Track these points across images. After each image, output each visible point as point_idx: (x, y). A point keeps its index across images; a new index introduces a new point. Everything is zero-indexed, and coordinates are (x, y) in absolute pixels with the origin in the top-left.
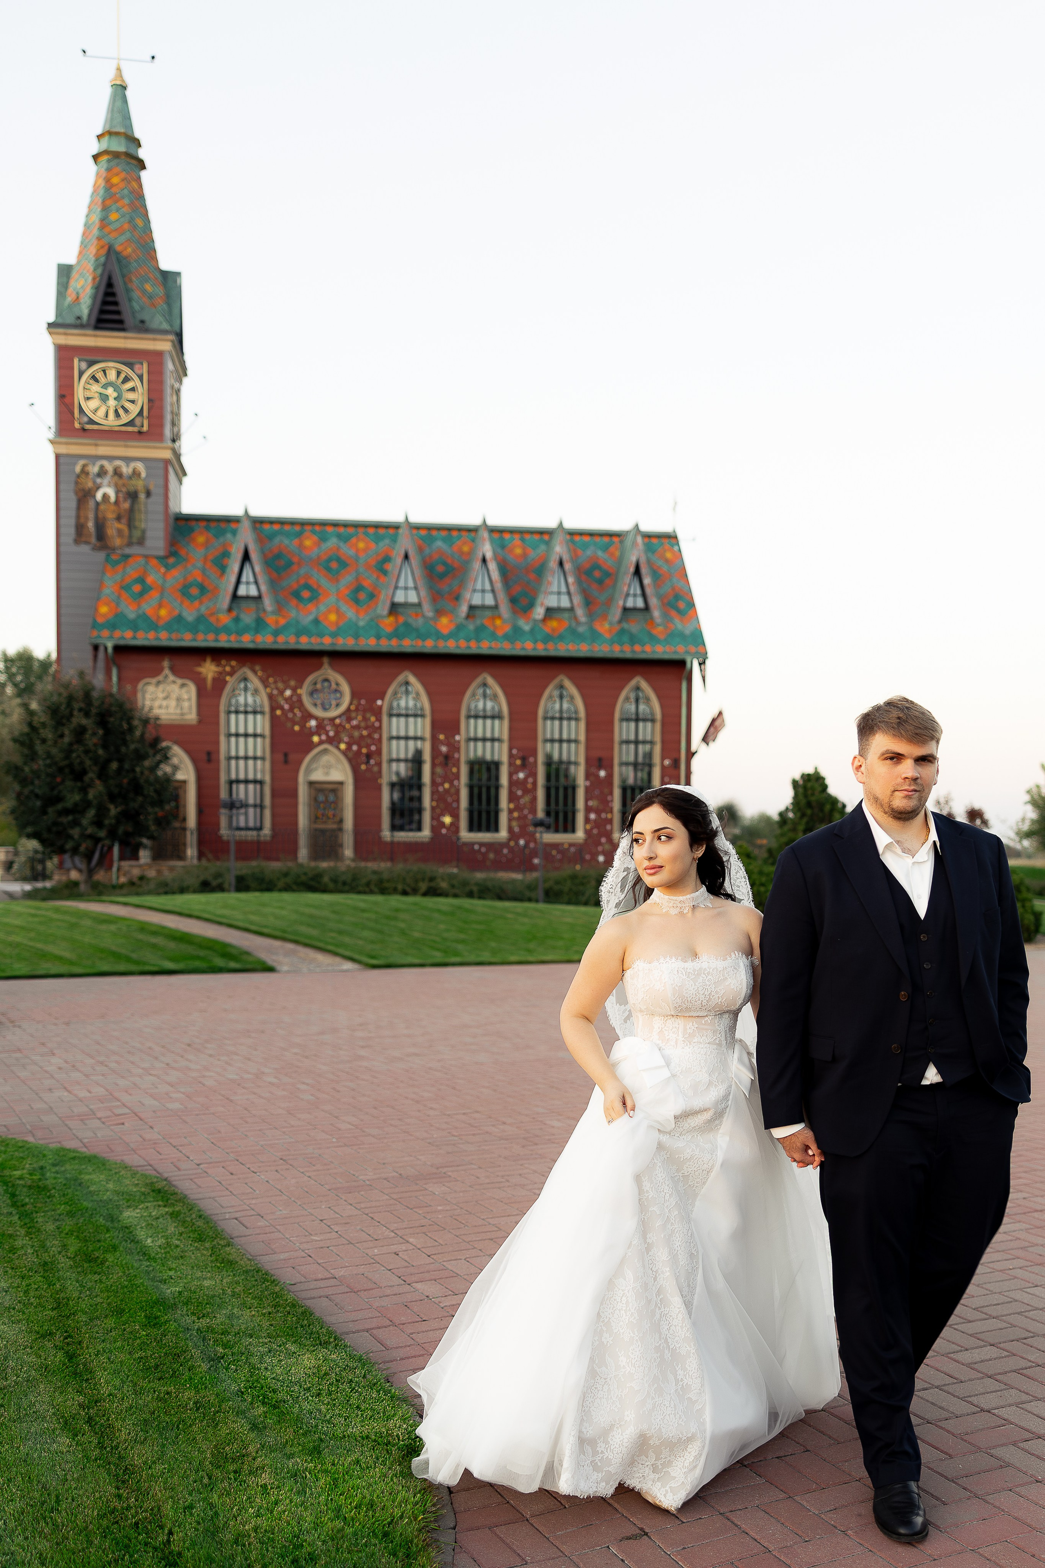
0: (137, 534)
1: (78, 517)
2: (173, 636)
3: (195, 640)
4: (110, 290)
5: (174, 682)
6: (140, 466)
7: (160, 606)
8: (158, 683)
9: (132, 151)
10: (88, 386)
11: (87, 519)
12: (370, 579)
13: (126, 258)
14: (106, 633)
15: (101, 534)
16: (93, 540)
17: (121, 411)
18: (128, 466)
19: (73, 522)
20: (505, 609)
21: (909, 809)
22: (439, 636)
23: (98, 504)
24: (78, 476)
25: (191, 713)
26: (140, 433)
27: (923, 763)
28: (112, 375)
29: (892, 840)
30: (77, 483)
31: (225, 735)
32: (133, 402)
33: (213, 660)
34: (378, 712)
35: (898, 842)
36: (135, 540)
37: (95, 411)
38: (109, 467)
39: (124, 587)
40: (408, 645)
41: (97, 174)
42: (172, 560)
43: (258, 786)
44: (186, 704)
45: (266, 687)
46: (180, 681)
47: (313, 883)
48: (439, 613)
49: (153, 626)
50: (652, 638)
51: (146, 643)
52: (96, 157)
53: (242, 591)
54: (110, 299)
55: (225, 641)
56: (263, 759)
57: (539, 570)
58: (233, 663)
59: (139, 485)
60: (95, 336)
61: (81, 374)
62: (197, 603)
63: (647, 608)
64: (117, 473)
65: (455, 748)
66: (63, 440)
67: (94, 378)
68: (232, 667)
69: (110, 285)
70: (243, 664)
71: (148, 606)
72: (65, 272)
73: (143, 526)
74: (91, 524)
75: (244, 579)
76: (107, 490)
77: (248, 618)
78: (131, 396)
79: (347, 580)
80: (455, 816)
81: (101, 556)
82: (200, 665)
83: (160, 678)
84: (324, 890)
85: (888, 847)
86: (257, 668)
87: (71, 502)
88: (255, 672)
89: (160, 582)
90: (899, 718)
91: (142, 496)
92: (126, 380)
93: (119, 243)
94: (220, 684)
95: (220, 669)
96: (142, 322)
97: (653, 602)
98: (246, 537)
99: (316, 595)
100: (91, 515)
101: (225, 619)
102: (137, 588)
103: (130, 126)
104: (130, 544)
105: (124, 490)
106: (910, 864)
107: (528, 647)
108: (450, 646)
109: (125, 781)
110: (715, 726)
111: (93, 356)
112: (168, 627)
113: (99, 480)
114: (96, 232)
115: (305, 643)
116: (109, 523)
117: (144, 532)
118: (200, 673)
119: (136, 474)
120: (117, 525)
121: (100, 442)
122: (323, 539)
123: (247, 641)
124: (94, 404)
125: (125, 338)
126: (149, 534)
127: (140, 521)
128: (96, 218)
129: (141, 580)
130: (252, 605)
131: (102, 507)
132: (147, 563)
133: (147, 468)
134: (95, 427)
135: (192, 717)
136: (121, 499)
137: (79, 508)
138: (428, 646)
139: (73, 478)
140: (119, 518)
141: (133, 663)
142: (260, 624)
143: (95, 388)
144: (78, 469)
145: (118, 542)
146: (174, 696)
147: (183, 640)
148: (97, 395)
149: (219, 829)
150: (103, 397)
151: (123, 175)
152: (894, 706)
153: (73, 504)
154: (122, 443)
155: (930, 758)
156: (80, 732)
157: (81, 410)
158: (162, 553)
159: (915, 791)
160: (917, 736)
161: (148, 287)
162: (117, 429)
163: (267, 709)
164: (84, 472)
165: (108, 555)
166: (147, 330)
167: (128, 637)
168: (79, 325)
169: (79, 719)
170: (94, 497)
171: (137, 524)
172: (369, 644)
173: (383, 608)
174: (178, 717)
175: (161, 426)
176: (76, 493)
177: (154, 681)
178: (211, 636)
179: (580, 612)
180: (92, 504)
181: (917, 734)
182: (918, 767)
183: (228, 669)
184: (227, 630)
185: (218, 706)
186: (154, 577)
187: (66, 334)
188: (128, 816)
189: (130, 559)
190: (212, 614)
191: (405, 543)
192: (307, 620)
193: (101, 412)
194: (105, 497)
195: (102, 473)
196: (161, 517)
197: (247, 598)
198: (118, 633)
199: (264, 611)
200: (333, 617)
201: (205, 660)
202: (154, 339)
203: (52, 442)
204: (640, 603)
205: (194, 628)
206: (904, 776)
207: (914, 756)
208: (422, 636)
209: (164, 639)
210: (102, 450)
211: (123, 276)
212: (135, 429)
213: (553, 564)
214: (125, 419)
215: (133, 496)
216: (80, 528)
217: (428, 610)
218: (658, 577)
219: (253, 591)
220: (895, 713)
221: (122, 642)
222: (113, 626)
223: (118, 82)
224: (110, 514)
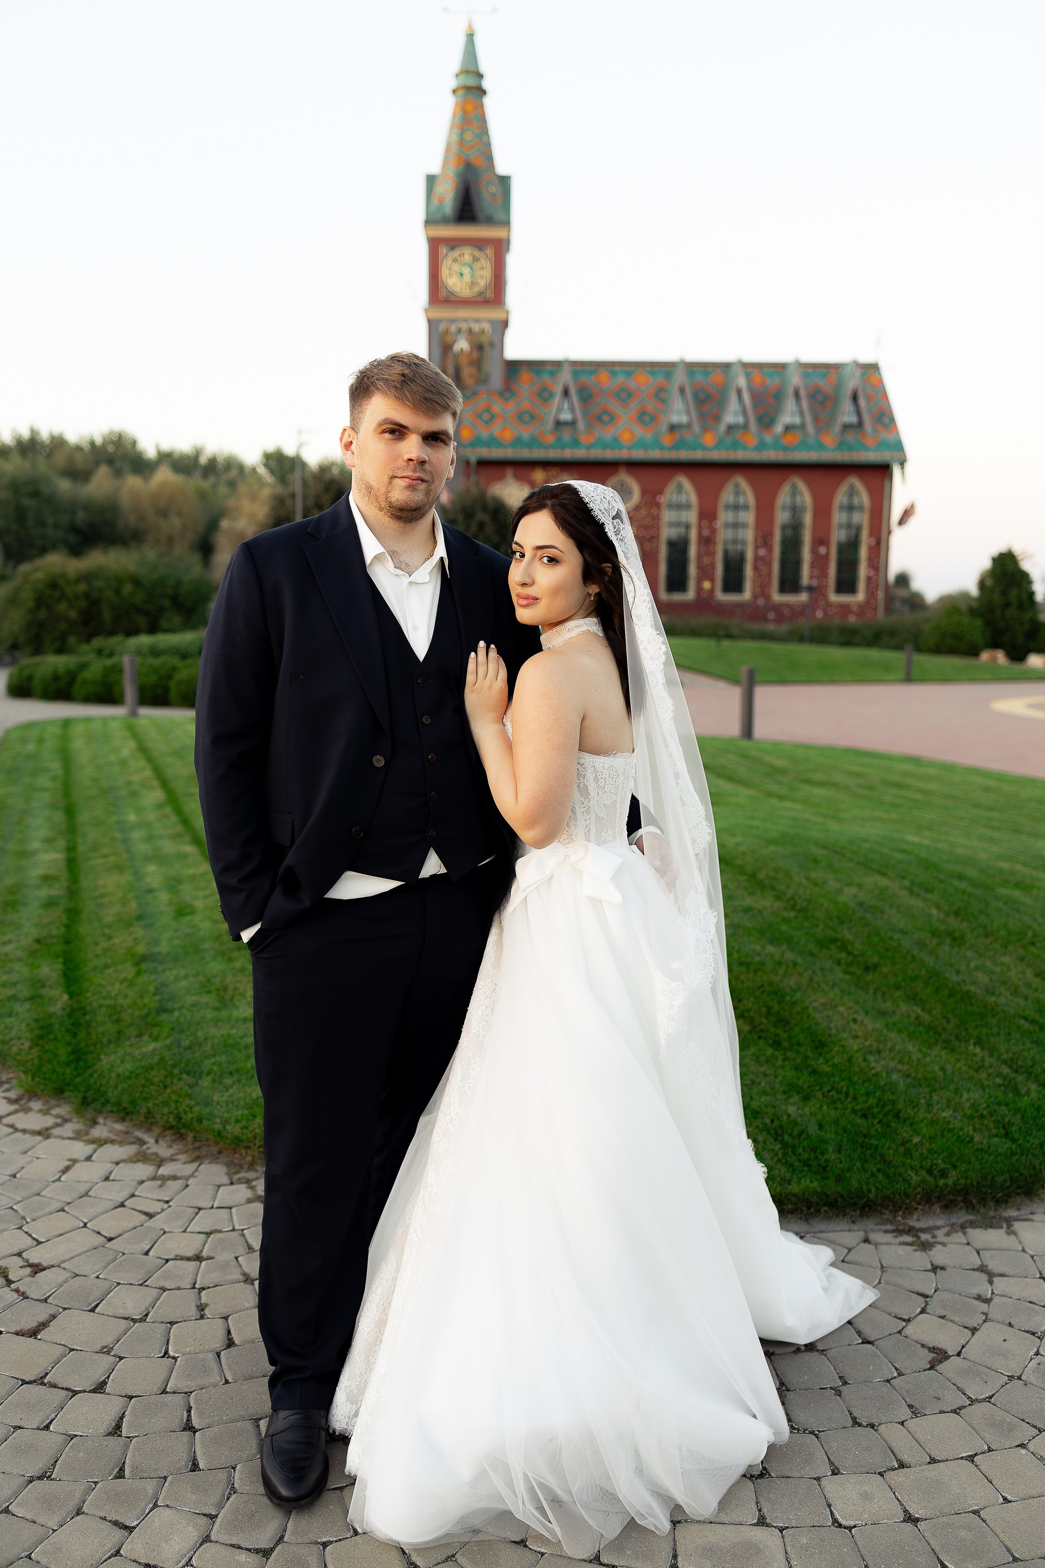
0: (483, 375)
2: (515, 451)
3: (531, 454)
4: (467, 194)
5: (519, 486)
6: (486, 325)
7: (504, 429)
8: (503, 486)
9: (477, 84)
10: (450, 267)
12: (651, 406)
13: (476, 168)
14: (470, 451)
15: (459, 377)
17: (473, 285)
18: (477, 325)
20: (753, 426)
21: (413, 505)
22: (705, 448)
23: (456, 354)
24: (443, 335)
26: (486, 300)
27: (434, 443)
28: (468, 257)
29: (382, 550)
30: (441, 340)
32: (481, 277)
34: (658, 506)
35: (393, 554)
36: (481, 380)
37: (455, 285)
38: (465, 327)
39: (477, 416)
40: (684, 455)
41: (456, 104)
42: (507, 394)
48: (705, 430)
49: (500, 444)
50: (866, 448)
51: (496, 457)
52: (454, 92)
53: (562, 417)
54: (467, 201)
55: (553, 454)
57: (778, 396)
59: (485, 339)
60: (456, 229)
61: (446, 257)
62: (529, 426)
63: (860, 424)
64: (471, 331)
65: (713, 531)
66: (433, 308)
67: (454, 260)
69: (468, 190)
71: (496, 429)
72: (431, 180)
73: (487, 371)
76: (462, 345)
77: (567, 436)
78: (480, 273)
79: (634, 407)
80: (712, 580)
82: (531, 472)
83: (504, 482)
85: (377, 558)
87: (436, 353)
89: (501, 411)
90: (403, 375)
91: (486, 347)
92: (478, 260)
93: (472, 155)
96: (490, 216)
97: (867, 419)
98: (565, 377)
99: (613, 419)
100: (452, 364)
101: (551, 439)
102: (486, 416)
103: (477, 64)
104: (478, 383)
105: (474, 343)
106: (406, 584)
107: (772, 455)
108: (716, 455)
110: (907, 514)
111: (454, 243)
112: (511, 445)
113: (457, 337)
115: (610, 455)
116: (464, 369)
117: (487, 374)
119: (483, 331)
120: (470, 370)
121: (457, 308)
122: (614, 374)
123: (568, 454)
124: (454, 279)
125: (477, 229)
126: (490, 376)
127: (485, 366)
128: (455, 137)
129: (488, 410)
130: (569, 428)
131: (459, 357)
132: (491, 397)
133: (489, 327)
134: (453, 297)
136: (472, 350)
137: (443, 358)
138: (698, 455)
139: (439, 336)
140: (470, 365)
142: (576, 443)
143: (456, 267)
144: (444, 329)
145: (471, 382)
147: (521, 455)
148: (457, 274)
150: (462, 275)
151: (472, 103)
152: (399, 361)
153: (440, 352)
154: (473, 308)
155: (443, 437)
156: (481, 525)
157: (446, 285)
158: (500, 389)
159: (423, 480)
160: (426, 402)
161: (491, 189)
162: (470, 298)
164: (447, 331)
166: (492, 223)
167: (484, 453)
168: (445, 221)
169: (481, 516)
170: (454, 349)
171: (483, 368)
172: (655, 455)
173: (664, 428)
175: (500, 294)
176: (441, 348)
177: (499, 484)
178: (542, 451)
179: (810, 428)
180: (452, 355)
181: (426, 399)
182: (427, 448)
184: (553, 446)
186: (497, 407)
187: (435, 228)
189: (479, 394)
190: (541, 435)
191: (679, 378)
192: (608, 436)
193: (460, 287)
194: (461, 349)
195: (459, 331)
196: (498, 363)
197: (566, 422)
198: (478, 451)
199: (579, 432)
200: (627, 436)
201: (535, 470)
202: (495, 228)
203: (424, 311)
204: (854, 419)
205: (529, 445)
206: (406, 457)
207: (421, 431)
208: (694, 448)
209: (509, 453)
210: (460, 315)
211: (474, 182)
212: (482, 298)
213: (790, 391)
214: (476, 290)
215: (481, 347)
217: (696, 428)
218: (870, 399)
219: (570, 417)
220: (398, 368)
221: (481, 458)
222: (475, 445)
223: (469, 33)
224: (464, 361)
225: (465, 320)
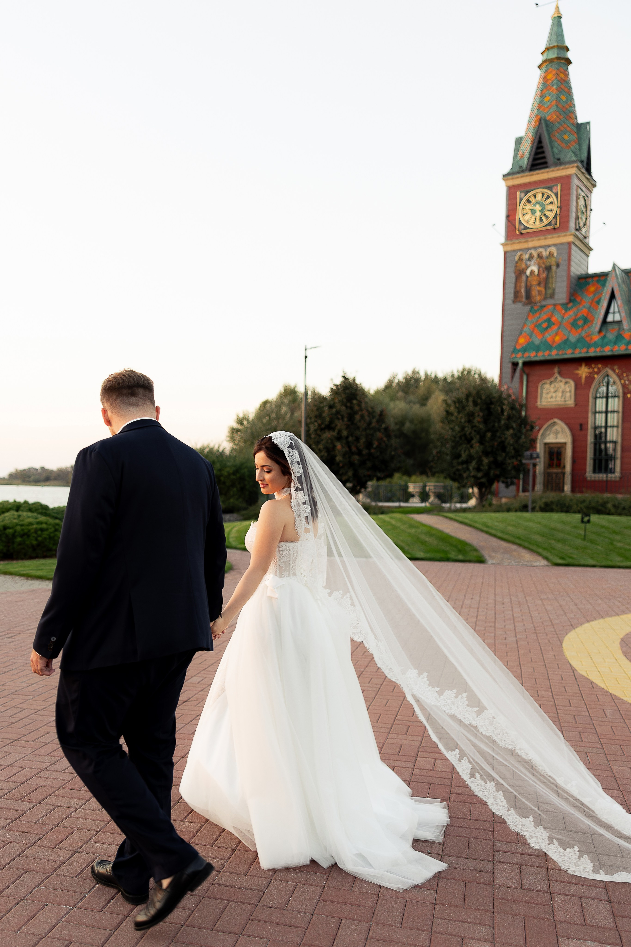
0: (550, 292)
1: (516, 287)
2: (560, 352)
3: (573, 353)
4: (540, 145)
5: (561, 381)
6: (553, 250)
7: (556, 334)
8: (551, 383)
9: (562, 55)
10: (524, 207)
11: (521, 287)
13: (552, 123)
14: (520, 355)
15: (528, 295)
16: (524, 299)
17: (543, 218)
18: (546, 251)
19: (512, 290)
23: (527, 277)
24: (517, 263)
25: (571, 400)
26: (554, 228)
28: (539, 197)
30: (516, 267)
31: (592, 412)
32: (551, 210)
33: (586, 365)
36: (548, 296)
37: (528, 221)
38: (535, 253)
39: (536, 326)
41: (540, 76)
42: (570, 305)
43: (614, 445)
44: (568, 395)
45: (620, 379)
46: (564, 380)
47: (600, 508)
49: (549, 347)
51: (542, 358)
52: (540, 66)
53: (610, 318)
54: (540, 150)
55: (592, 352)
56: (617, 427)
58: (600, 366)
59: (553, 261)
60: (530, 175)
61: (521, 200)
62: (580, 329)
64: (540, 256)
66: (509, 242)
67: (529, 201)
68: (598, 369)
69: (540, 142)
70: (605, 365)
71: (548, 335)
72: (519, 141)
73: (554, 286)
74: (523, 291)
75: (611, 310)
76: (534, 268)
77: (611, 335)
78: (550, 207)
81: (528, 308)
82: (578, 369)
83: (552, 379)
84: (609, 513)
86: (616, 367)
87: (512, 278)
88: (614, 371)
89: (560, 320)
91: (554, 268)
92: (548, 197)
93: (549, 114)
94: (590, 379)
95: (591, 370)
96: (559, 159)
98: (613, 284)
100: (523, 285)
101: (596, 338)
102: (545, 325)
103: (563, 40)
104: (545, 299)
105: (543, 266)
109: (496, 444)
111: (527, 188)
112: (559, 347)
113: (528, 263)
114: (536, 112)
116: (533, 288)
117: (554, 290)
118: (578, 374)
119: (551, 255)
120: (538, 288)
121: (529, 239)
123: (607, 351)
124: (527, 217)
125: (548, 172)
126: (557, 291)
127: (552, 283)
128: (537, 104)
129: (549, 320)
130: (616, 327)
131: (530, 279)
132: (555, 308)
133: (558, 250)
134: (528, 231)
135: (571, 402)
136: (541, 272)
137: (516, 282)
139: (514, 264)
140: (539, 284)
141: (538, 371)
142: (618, 338)
143: (529, 207)
144: (517, 258)
145: (538, 298)
146: (561, 390)
147: (565, 354)
148: (530, 212)
149: (585, 473)
150: (533, 211)
151: (555, 72)
153: (513, 280)
154: (543, 237)
157: (520, 222)
158: (564, 301)
161: (566, 137)
162: (540, 229)
163: (621, 394)
164: (520, 259)
165: (532, 307)
166: (561, 164)
167: (532, 356)
168: (521, 171)
170: (526, 273)
171: (550, 285)
174: (563, 403)
175: (568, 222)
176: (515, 273)
177: (548, 381)
178: (584, 350)
180: (524, 278)
183: (596, 370)
184: (596, 345)
185: (588, 394)
186: (557, 317)
187: (513, 179)
188: (496, 464)
189: (545, 308)
190: (588, 336)
193: (532, 222)
194: (532, 272)
195: (531, 257)
196: (565, 279)
197: (614, 322)
198: (527, 354)
199: (624, 329)
201: (581, 366)
202: (566, 168)
203: (502, 244)
205: (574, 346)
209: (554, 355)
210: (532, 244)
211: (549, 134)
212: (552, 227)
214: (546, 221)
215: (548, 269)
216: (516, 294)
219: (617, 318)
221: (528, 360)
222: (524, 350)
223: (556, 15)
224: (534, 282)
225: (535, 248)
